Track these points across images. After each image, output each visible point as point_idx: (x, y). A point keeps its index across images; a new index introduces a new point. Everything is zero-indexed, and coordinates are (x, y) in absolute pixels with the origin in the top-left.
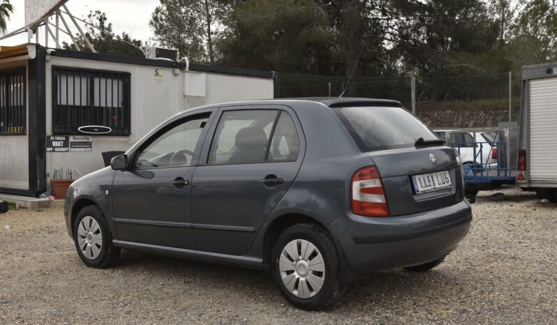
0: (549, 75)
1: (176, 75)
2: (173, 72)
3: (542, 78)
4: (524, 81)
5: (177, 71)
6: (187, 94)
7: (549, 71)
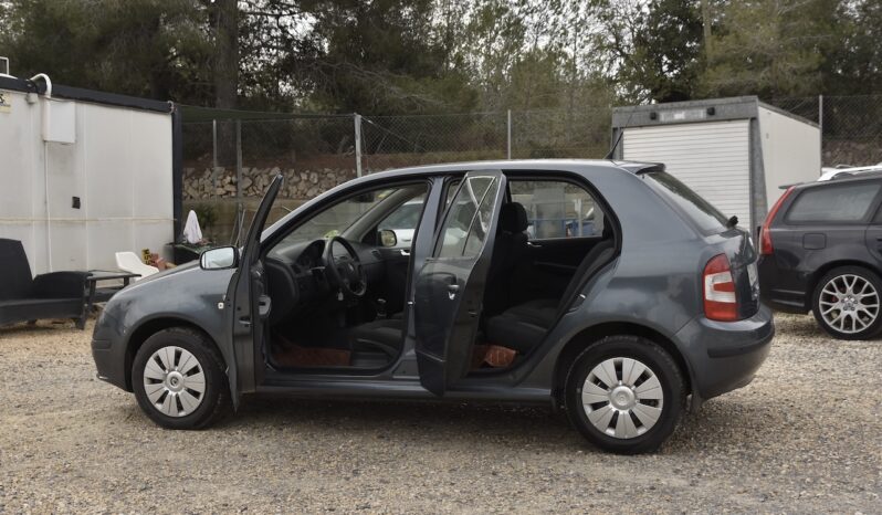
0: (654, 122)
1: (30, 104)
2: (27, 99)
3: (641, 127)
4: (615, 129)
5: (34, 97)
6: (48, 139)
7: (654, 117)
